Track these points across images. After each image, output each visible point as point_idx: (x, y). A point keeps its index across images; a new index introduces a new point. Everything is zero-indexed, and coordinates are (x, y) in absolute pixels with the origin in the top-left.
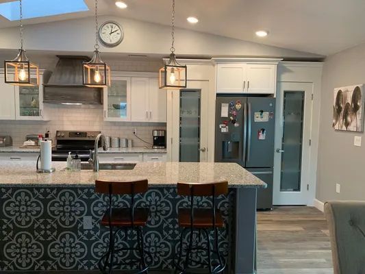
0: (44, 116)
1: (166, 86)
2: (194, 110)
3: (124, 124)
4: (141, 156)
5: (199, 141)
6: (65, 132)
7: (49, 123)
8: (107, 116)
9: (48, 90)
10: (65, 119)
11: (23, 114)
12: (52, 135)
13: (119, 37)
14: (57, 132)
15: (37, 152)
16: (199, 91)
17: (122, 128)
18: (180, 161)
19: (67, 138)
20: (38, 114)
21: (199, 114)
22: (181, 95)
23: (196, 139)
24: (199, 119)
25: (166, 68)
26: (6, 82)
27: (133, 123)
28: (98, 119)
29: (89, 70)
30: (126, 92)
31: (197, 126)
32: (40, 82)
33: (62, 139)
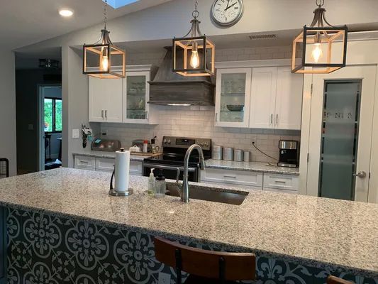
1: (304, 65)
2: (347, 112)
3: (241, 130)
4: (260, 177)
5: (354, 160)
6: (172, 138)
7: (156, 128)
8: (218, 119)
9: (155, 88)
10: (173, 123)
11: (130, 117)
12: (159, 142)
13: (237, 12)
14: (164, 138)
16: (359, 82)
17: (238, 135)
19: (174, 145)
20: (144, 117)
21: (357, 118)
22: (326, 89)
23: (350, 157)
24: (356, 127)
26: (84, 73)
27: (251, 129)
28: (209, 124)
29: (186, 52)
30: (244, 88)
31: (350, 137)
32: (148, 79)
33: (168, 146)
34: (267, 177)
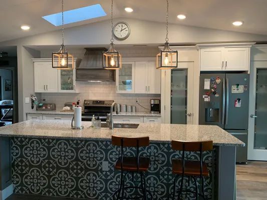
0: (76, 90)
1: (161, 67)
2: (182, 84)
3: (130, 95)
4: (142, 119)
5: (186, 108)
6: (90, 101)
7: (80, 95)
8: (118, 89)
9: (79, 72)
10: (90, 92)
11: (63, 89)
12: (81, 103)
14: (85, 100)
15: (72, 115)
16: (186, 69)
17: (129, 98)
18: (171, 123)
19: (91, 105)
20: (72, 89)
21: (186, 87)
22: (172, 73)
23: (184, 106)
24: (186, 91)
25: (161, 54)
26: (53, 67)
27: (136, 94)
28: (112, 92)
29: (107, 57)
30: (131, 72)
31: (184, 96)
32: (74, 66)
33: (87, 105)
34: (145, 119)
